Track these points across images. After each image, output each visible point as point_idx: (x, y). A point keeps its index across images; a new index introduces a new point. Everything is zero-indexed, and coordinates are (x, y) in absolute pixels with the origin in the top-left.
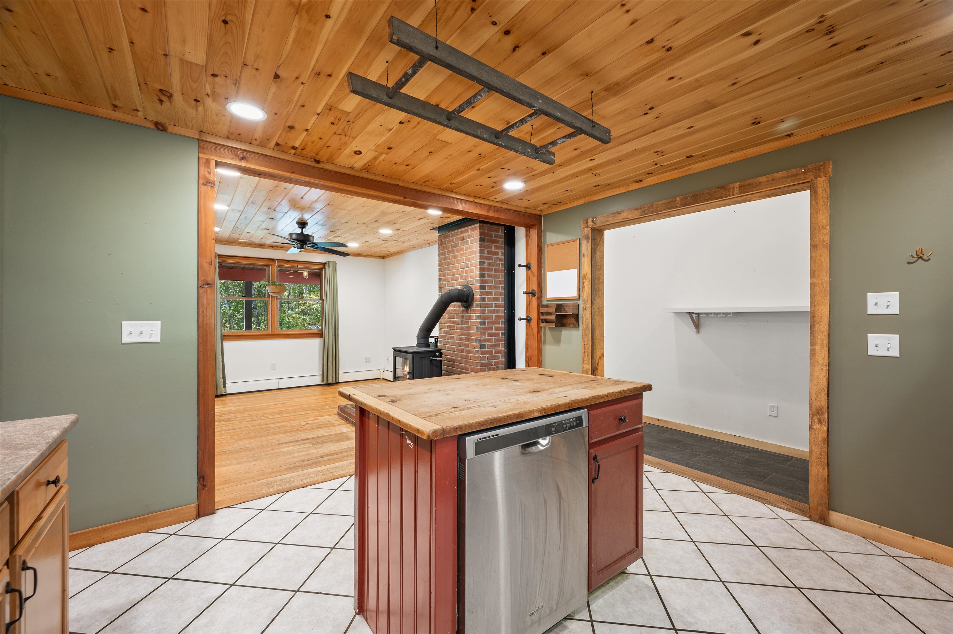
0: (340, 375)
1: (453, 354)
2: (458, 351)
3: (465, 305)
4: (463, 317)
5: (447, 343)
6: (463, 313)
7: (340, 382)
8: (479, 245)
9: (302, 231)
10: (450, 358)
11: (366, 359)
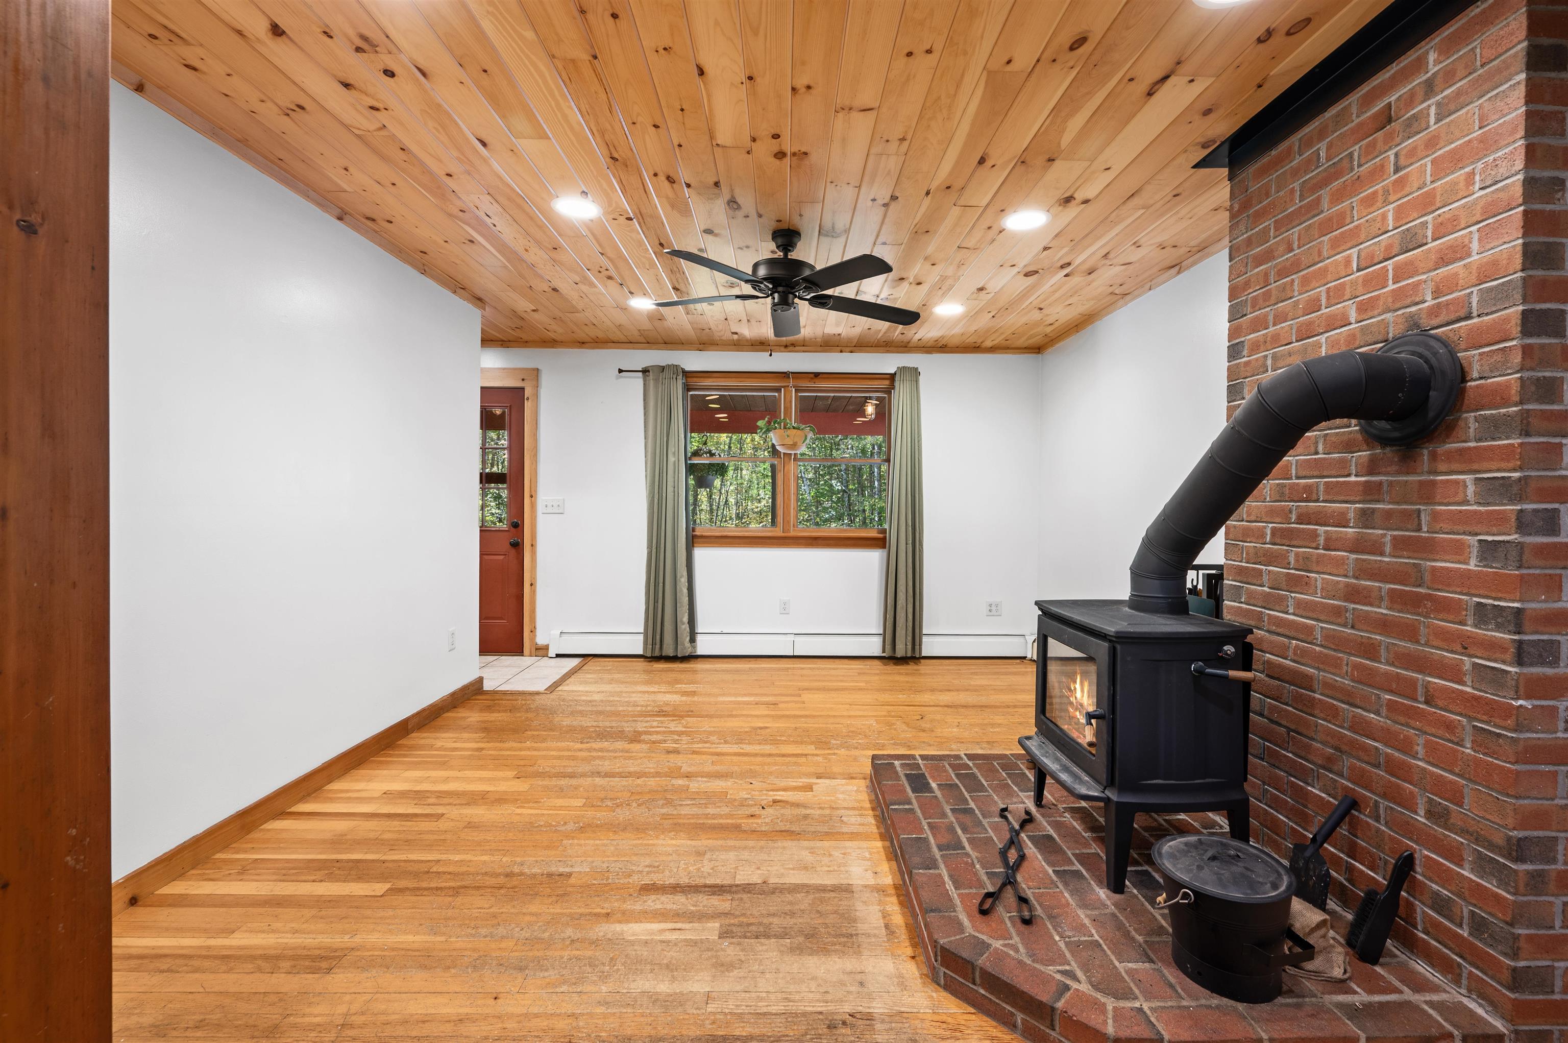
0: (925, 639)
1: (1304, 652)
2: (1335, 642)
3: (1396, 434)
4: (1371, 492)
5: (1269, 602)
6: (1370, 473)
7: (923, 655)
8: (1521, 91)
9: (786, 255)
10: (1280, 666)
11: (990, 605)
